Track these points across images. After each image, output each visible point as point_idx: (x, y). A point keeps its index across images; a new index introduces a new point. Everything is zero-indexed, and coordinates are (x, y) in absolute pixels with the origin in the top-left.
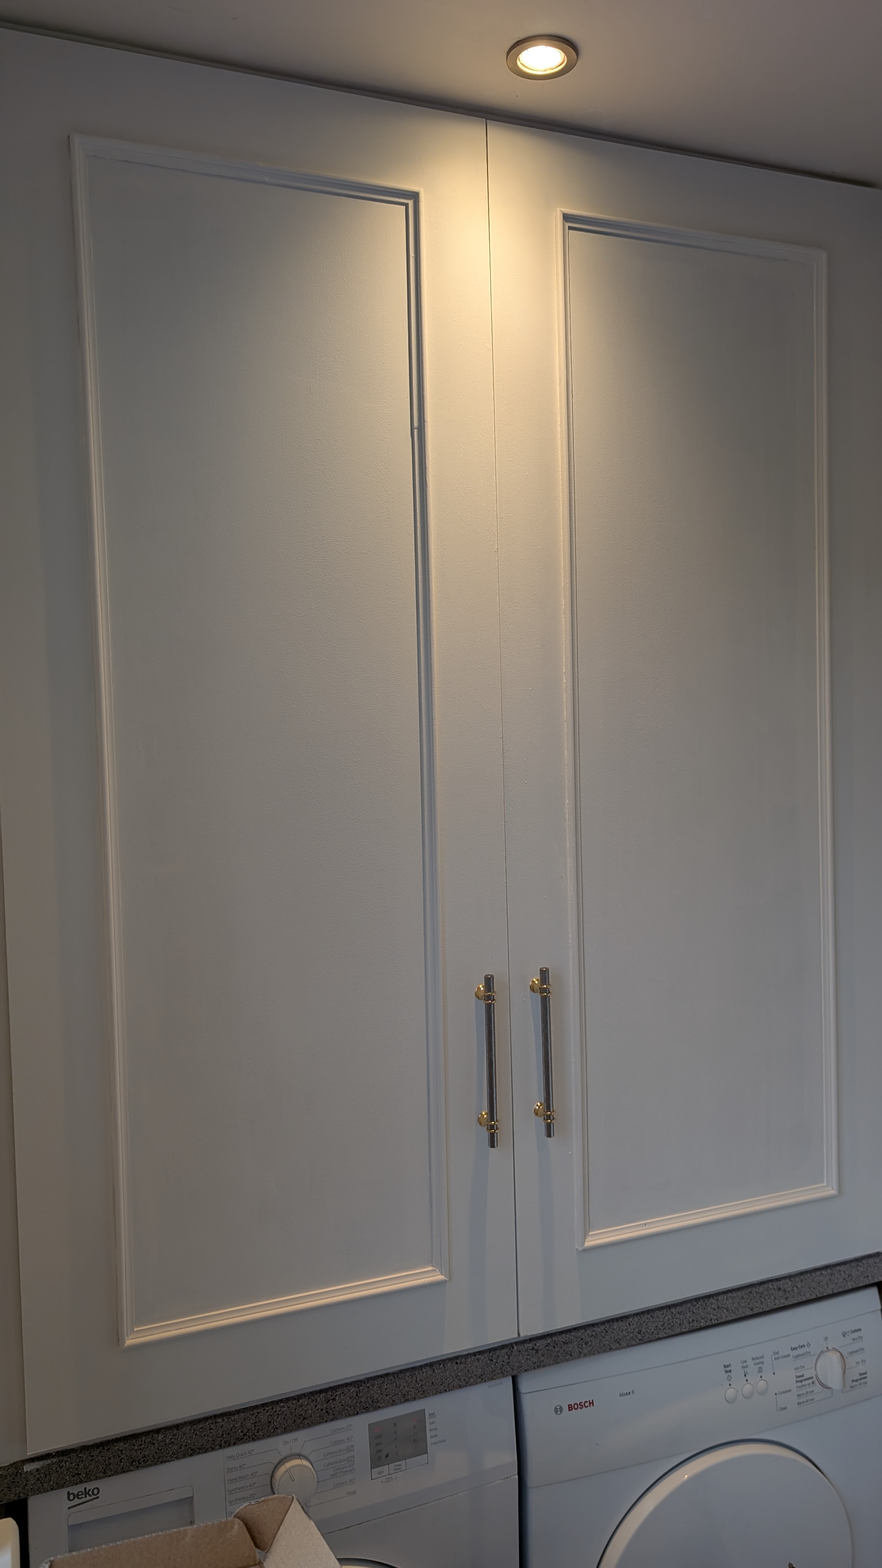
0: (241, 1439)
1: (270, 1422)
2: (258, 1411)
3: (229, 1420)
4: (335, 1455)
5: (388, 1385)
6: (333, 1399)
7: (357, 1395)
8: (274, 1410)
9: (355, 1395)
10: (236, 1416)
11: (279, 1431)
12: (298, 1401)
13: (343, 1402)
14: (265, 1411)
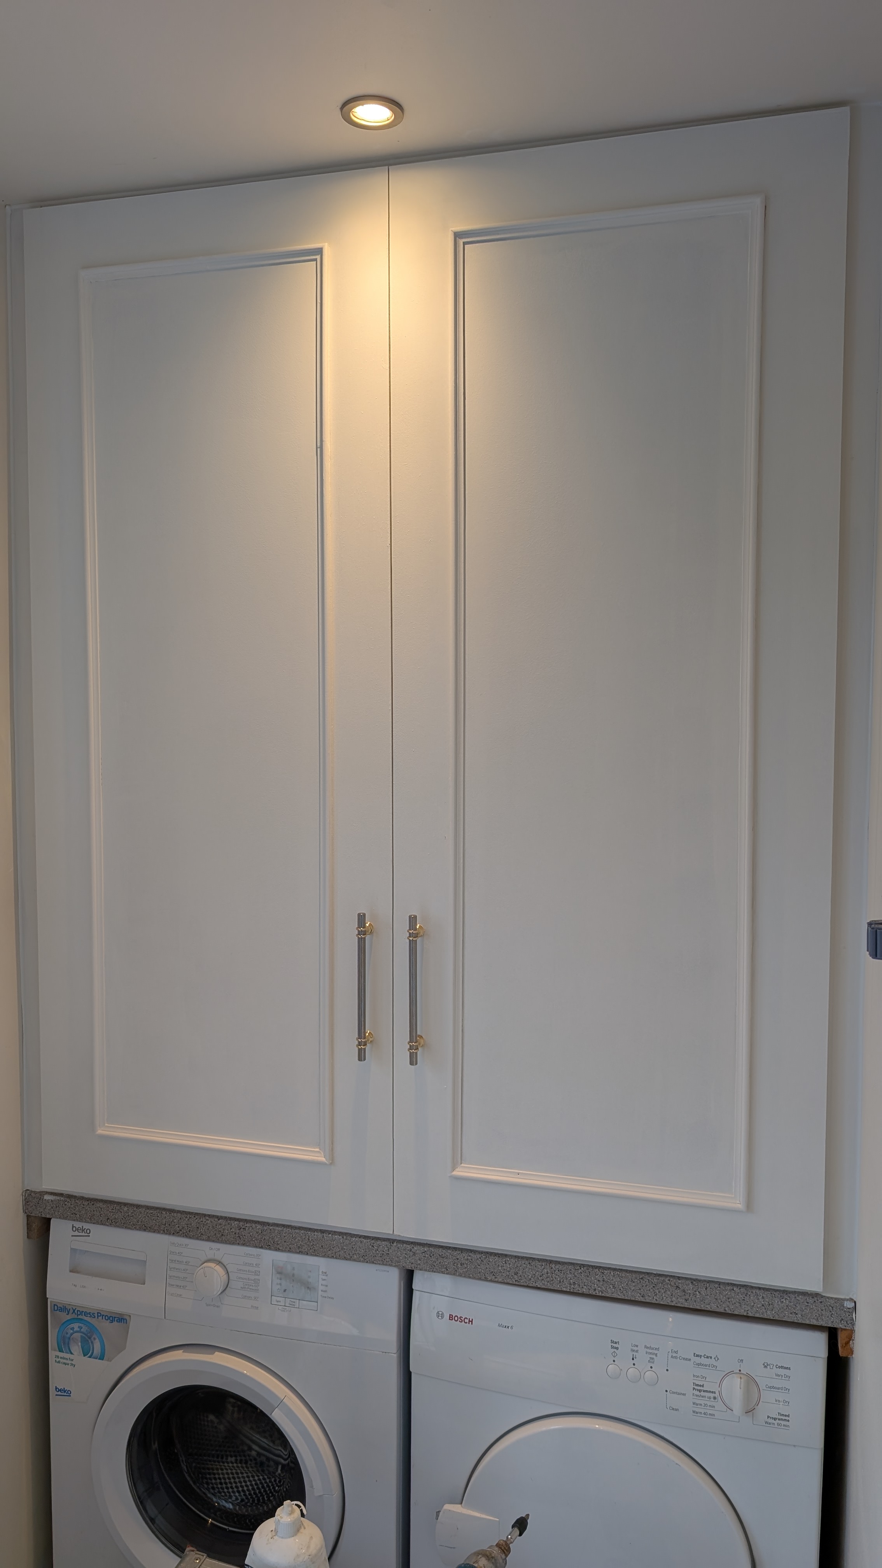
0: (178, 1232)
1: (198, 1228)
2: (190, 1216)
3: (170, 1215)
4: (245, 1272)
5: (286, 1234)
6: (244, 1229)
7: (262, 1233)
8: (201, 1220)
9: (260, 1232)
10: (175, 1214)
11: (204, 1237)
12: (219, 1220)
13: (251, 1234)
14: (195, 1218)
